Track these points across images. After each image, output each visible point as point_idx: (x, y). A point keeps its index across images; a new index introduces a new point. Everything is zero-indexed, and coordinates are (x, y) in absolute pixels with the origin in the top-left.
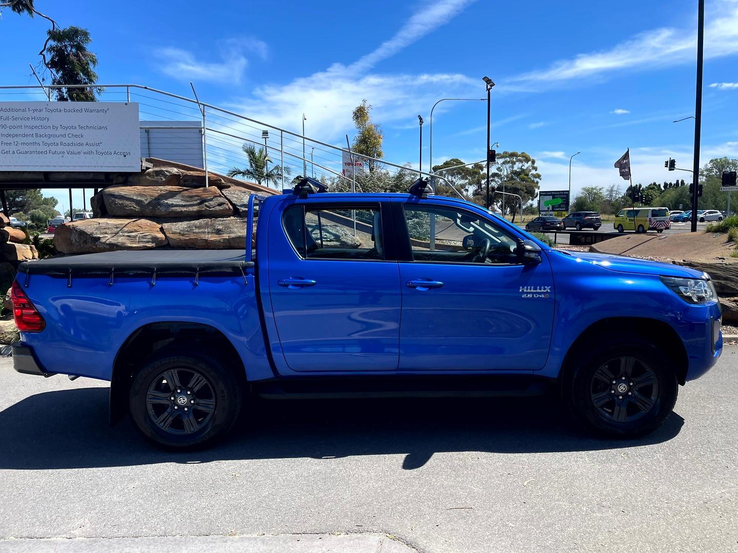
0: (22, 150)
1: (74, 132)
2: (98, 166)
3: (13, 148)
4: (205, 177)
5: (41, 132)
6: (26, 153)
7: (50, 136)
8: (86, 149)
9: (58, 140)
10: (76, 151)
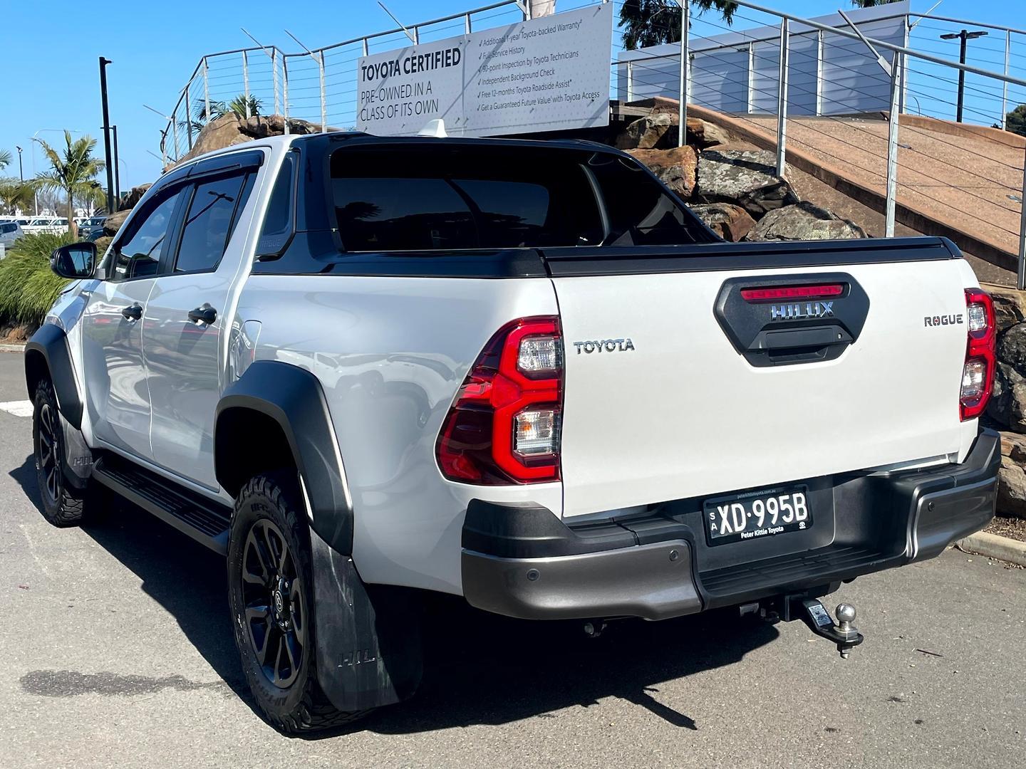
0: (499, 103)
1: (547, 66)
2: (566, 121)
3: (489, 101)
4: (678, 127)
5: (516, 71)
6: (502, 107)
7: (522, 77)
8: (555, 92)
9: (529, 83)
10: (546, 98)
